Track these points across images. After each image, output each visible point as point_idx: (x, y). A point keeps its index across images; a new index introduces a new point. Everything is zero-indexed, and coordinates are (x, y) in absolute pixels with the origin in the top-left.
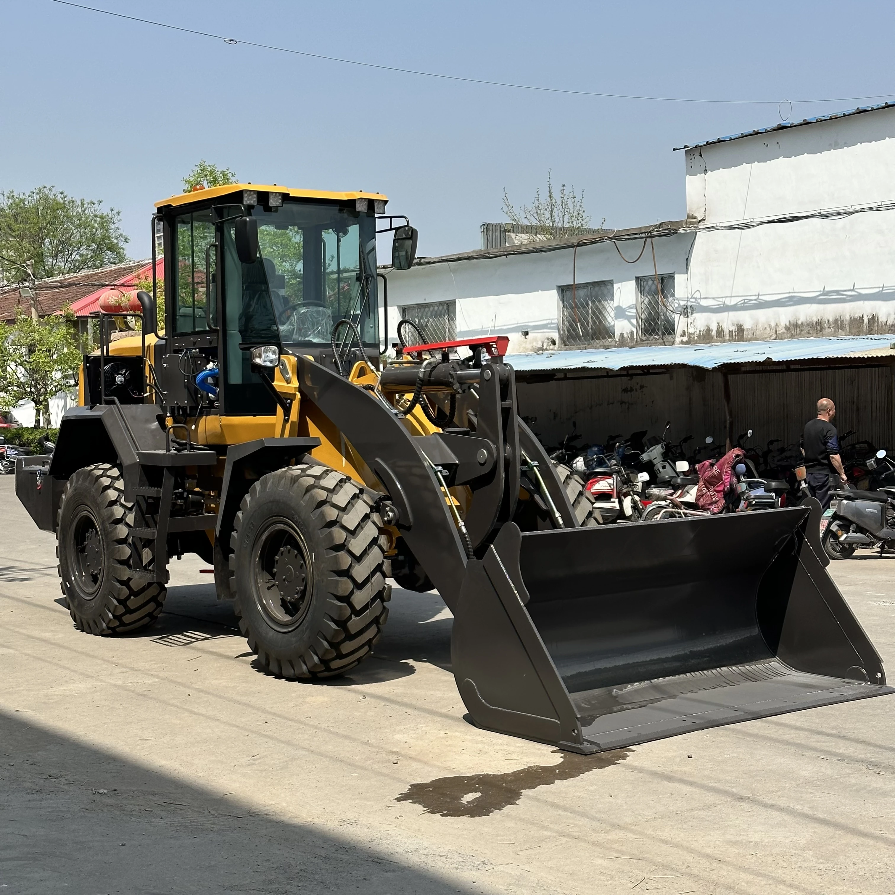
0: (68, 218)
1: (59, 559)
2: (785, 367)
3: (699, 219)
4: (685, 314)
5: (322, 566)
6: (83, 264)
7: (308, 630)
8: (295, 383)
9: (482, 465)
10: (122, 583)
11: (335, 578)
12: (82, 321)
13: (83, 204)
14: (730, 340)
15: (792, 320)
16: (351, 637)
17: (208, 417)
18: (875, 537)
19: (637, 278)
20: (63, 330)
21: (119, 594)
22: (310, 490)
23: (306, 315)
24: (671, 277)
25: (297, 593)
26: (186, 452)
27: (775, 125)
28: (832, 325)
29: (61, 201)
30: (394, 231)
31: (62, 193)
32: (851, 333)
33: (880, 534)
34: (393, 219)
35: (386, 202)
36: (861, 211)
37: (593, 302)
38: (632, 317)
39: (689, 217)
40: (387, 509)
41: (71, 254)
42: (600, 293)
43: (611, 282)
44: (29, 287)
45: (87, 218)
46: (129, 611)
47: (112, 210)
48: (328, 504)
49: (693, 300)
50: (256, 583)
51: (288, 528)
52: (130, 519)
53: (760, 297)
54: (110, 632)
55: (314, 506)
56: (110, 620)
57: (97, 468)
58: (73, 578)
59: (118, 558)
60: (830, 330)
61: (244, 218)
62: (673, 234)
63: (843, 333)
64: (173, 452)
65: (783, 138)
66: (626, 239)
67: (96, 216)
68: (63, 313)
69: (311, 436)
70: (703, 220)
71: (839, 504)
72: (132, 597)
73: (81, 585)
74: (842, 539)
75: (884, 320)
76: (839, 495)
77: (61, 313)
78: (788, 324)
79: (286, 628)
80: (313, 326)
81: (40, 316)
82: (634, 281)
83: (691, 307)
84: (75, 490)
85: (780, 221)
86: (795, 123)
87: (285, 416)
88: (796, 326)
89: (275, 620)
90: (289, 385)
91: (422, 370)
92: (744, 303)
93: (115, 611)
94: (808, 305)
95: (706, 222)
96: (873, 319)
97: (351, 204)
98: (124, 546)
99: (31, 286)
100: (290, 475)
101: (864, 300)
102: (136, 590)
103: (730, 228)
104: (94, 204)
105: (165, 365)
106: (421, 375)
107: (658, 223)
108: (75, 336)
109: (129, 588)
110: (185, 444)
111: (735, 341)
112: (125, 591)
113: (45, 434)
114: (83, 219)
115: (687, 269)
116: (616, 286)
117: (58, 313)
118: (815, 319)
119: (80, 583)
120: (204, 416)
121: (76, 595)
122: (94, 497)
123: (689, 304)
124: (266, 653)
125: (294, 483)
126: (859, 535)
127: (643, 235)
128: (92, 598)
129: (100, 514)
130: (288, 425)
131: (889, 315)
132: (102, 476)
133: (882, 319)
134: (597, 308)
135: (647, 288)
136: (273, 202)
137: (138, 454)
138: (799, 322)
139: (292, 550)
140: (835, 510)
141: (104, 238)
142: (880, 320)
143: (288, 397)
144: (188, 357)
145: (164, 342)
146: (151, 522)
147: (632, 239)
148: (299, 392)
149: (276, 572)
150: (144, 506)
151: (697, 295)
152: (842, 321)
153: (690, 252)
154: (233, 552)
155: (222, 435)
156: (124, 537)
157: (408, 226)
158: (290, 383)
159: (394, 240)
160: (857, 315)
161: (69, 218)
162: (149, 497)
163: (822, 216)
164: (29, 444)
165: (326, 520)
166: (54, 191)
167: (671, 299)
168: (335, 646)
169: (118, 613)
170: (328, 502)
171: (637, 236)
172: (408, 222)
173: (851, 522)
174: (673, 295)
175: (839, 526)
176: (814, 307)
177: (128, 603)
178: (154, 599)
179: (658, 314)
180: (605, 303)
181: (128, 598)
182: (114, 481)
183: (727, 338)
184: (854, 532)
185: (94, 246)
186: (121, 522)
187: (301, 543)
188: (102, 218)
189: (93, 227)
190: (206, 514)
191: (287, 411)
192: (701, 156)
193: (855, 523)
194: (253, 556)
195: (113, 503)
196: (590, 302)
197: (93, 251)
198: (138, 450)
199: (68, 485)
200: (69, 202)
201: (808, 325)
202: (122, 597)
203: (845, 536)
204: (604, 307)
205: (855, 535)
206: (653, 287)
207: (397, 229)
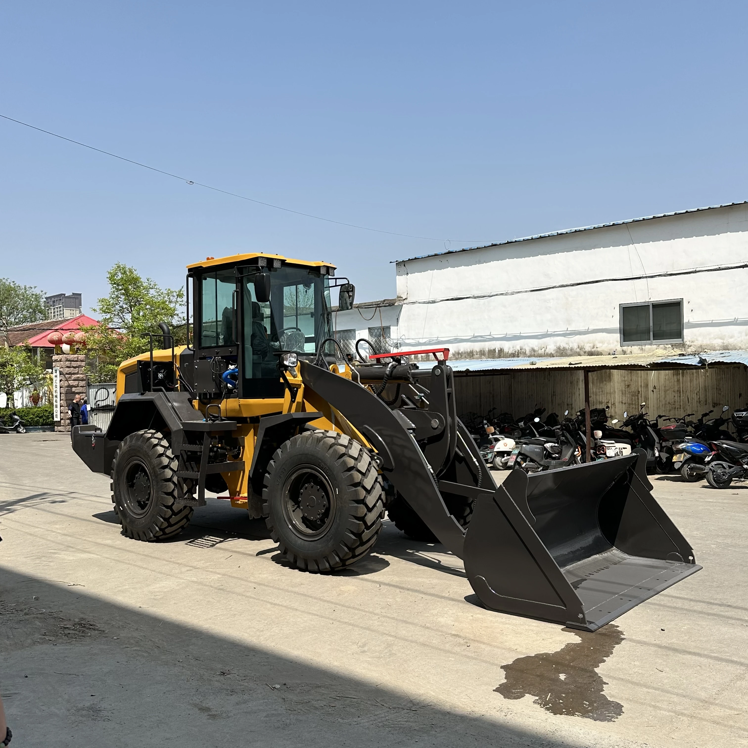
0: (16, 295)
1: (113, 492)
2: (465, 374)
3: (404, 298)
4: (396, 347)
5: (345, 497)
6: (25, 319)
7: (332, 540)
8: (300, 378)
9: (435, 429)
10: (167, 507)
11: (354, 505)
12: (33, 349)
13: (25, 289)
14: (421, 361)
15: (457, 350)
16: (362, 544)
17: (228, 400)
18: (539, 464)
19: (369, 328)
20: (24, 354)
21: (165, 515)
22: (333, 447)
23: (292, 336)
24: (389, 328)
25: (319, 515)
26: (217, 422)
27: (447, 251)
28: (478, 353)
29: (13, 286)
30: (340, 287)
31: (13, 282)
32: (489, 358)
33: (542, 463)
34: (337, 280)
35: (335, 269)
36: (497, 295)
37: (344, 340)
38: (366, 348)
39: (398, 297)
40: (376, 458)
41: (18, 314)
42: (347, 336)
43: (354, 330)
44: (3, 330)
45: (27, 296)
46: (170, 525)
47: (42, 292)
48: (346, 456)
49: (401, 340)
50: (286, 508)
51: (313, 472)
52: (175, 465)
53: (439, 339)
54: (155, 539)
55: (337, 457)
56: (157, 531)
57: (146, 432)
58: (125, 505)
59: (165, 491)
60: (477, 356)
61: (262, 274)
62: (392, 305)
63: (485, 357)
64: (210, 422)
65: (451, 258)
66: (365, 308)
67: (33, 295)
68: (24, 345)
69: (307, 412)
70: (406, 299)
71: (521, 447)
72: (173, 516)
73: (132, 508)
74: (523, 466)
75: (507, 351)
76: (521, 442)
77: (23, 344)
78: (454, 353)
79: (313, 538)
80: (296, 342)
81: (10, 347)
82: (367, 330)
83: (400, 343)
84: (130, 447)
85: (452, 299)
86: (458, 250)
87: (292, 398)
88: (459, 353)
89: (303, 533)
90: (295, 379)
91: (388, 369)
92: (430, 342)
93: (161, 525)
94: (465, 343)
95: (408, 300)
96: (501, 351)
97: (318, 269)
98: (170, 483)
99: (5, 330)
100: (316, 437)
101: (496, 341)
102: (176, 512)
103: (424, 303)
104: (32, 288)
105: (196, 367)
106: (387, 373)
107: (383, 300)
108: (29, 357)
109: (172, 510)
110: (217, 417)
111: (424, 361)
112: (170, 512)
113: (14, 411)
114: (25, 296)
115: (397, 324)
116: (357, 332)
117: (21, 344)
118: (469, 350)
119: (131, 507)
120: (225, 400)
121: (128, 515)
122: (146, 452)
123: (399, 342)
124: (294, 555)
125: (320, 442)
126: (531, 463)
127: (375, 306)
128: (141, 517)
129: (150, 463)
130: (294, 405)
131: (509, 349)
132: (151, 438)
133: (506, 350)
134: (346, 343)
135: (374, 334)
136: (276, 265)
137: (182, 424)
138: (460, 352)
139: (315, 486)
140: (519, 450)
141: (37, 306)
142: (505, 351)
143: (294, 386)
144: (216, 362)
145: (192, 352)
146: (190, 468)
147: (369, 308)
148: (303, 383)
149: (301, 501)
150: (185, 457)
151: (403, 337)
152: (484, 351)
153: (399, 315)
154: (266, 487)
155: (240, 411)
156: (170, 477)
157: (348, 283)
158: (296, 377)
159: (340, 292)
160: (492, 348)
161: (18, 295)
162: (189, 451)
163: (475, 298)
164: (4, 417)
165: (347, 466)
166: (9, 281)
167: (387, 339)
168: (352, 550)
169: (163, 527)
170: (346, 454)
171: (372, 306)
172: (348, 281)
173: (527, 457)
174: (389, 337)
175: (521, 459)
176: (469, 344)
177: (170, 520)
178: (186, 517)
179: (380, 347)
180: (350, 341)
181: (171, 517)
182: (160, 441)
183: (420, 359)
184: (529, 462)
185: (31, 310)
186: (167, 468)
187: (325, 482)
188: (36, 296)
189: (31, 300)
190: (228, 462)
191: (294, 395)
192: (405, 266)
193: (529, 457)
194: (283, 490)
195: (161, 455)
196: (342, 341)
197: (30, 312)
198: (181, 421)
199: (123, 444)
200: (17, 287)
201: (465, 353)
202: (167, 517)
203: (525, 464)
204: (350, 343)
205: (529, 463)
206: (378, 333)
207: (342, 285)
